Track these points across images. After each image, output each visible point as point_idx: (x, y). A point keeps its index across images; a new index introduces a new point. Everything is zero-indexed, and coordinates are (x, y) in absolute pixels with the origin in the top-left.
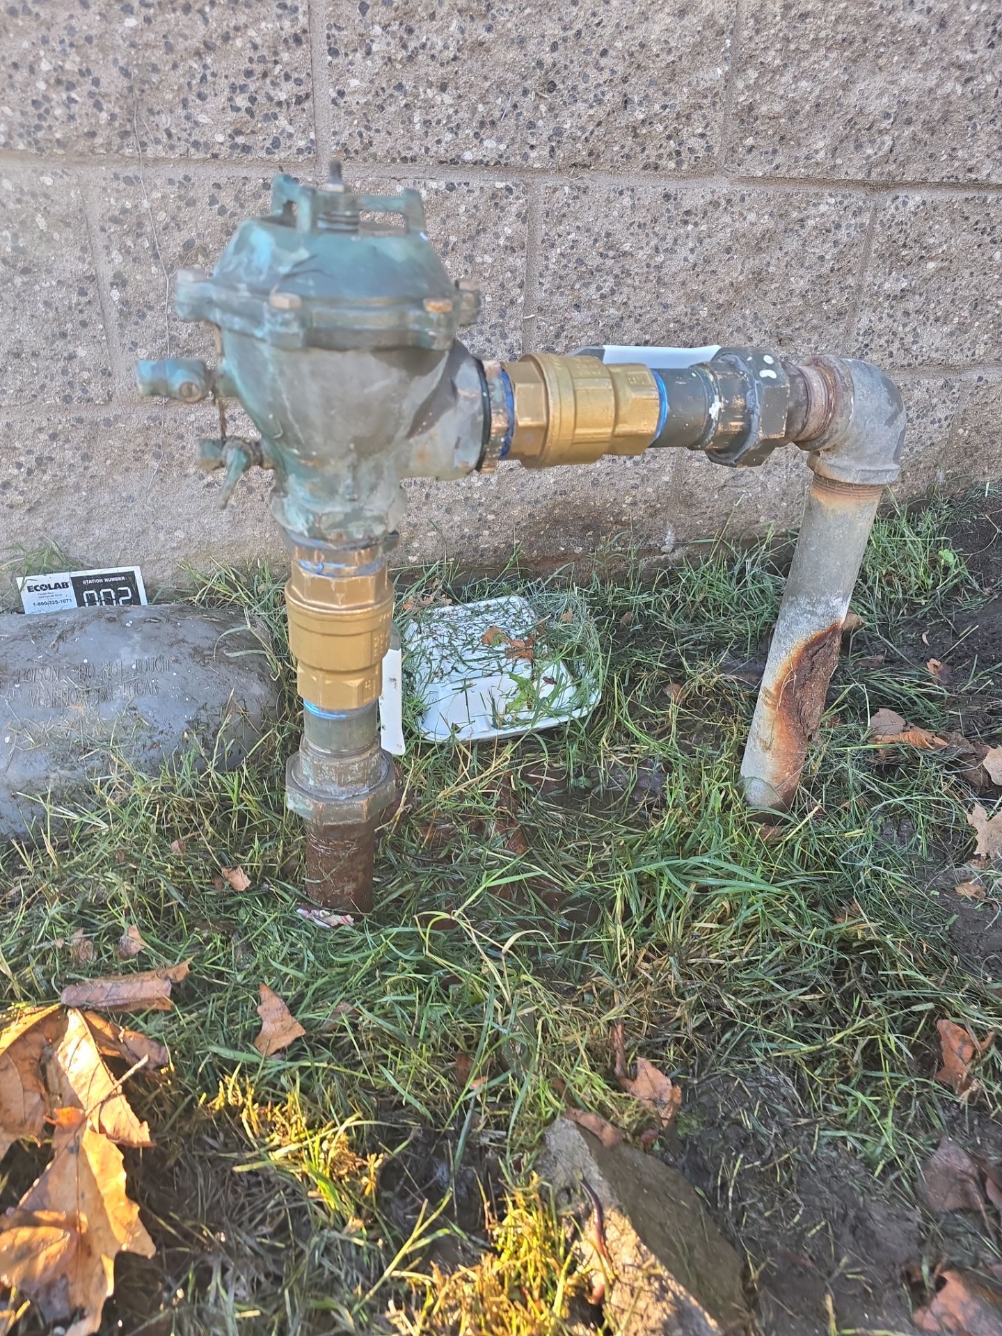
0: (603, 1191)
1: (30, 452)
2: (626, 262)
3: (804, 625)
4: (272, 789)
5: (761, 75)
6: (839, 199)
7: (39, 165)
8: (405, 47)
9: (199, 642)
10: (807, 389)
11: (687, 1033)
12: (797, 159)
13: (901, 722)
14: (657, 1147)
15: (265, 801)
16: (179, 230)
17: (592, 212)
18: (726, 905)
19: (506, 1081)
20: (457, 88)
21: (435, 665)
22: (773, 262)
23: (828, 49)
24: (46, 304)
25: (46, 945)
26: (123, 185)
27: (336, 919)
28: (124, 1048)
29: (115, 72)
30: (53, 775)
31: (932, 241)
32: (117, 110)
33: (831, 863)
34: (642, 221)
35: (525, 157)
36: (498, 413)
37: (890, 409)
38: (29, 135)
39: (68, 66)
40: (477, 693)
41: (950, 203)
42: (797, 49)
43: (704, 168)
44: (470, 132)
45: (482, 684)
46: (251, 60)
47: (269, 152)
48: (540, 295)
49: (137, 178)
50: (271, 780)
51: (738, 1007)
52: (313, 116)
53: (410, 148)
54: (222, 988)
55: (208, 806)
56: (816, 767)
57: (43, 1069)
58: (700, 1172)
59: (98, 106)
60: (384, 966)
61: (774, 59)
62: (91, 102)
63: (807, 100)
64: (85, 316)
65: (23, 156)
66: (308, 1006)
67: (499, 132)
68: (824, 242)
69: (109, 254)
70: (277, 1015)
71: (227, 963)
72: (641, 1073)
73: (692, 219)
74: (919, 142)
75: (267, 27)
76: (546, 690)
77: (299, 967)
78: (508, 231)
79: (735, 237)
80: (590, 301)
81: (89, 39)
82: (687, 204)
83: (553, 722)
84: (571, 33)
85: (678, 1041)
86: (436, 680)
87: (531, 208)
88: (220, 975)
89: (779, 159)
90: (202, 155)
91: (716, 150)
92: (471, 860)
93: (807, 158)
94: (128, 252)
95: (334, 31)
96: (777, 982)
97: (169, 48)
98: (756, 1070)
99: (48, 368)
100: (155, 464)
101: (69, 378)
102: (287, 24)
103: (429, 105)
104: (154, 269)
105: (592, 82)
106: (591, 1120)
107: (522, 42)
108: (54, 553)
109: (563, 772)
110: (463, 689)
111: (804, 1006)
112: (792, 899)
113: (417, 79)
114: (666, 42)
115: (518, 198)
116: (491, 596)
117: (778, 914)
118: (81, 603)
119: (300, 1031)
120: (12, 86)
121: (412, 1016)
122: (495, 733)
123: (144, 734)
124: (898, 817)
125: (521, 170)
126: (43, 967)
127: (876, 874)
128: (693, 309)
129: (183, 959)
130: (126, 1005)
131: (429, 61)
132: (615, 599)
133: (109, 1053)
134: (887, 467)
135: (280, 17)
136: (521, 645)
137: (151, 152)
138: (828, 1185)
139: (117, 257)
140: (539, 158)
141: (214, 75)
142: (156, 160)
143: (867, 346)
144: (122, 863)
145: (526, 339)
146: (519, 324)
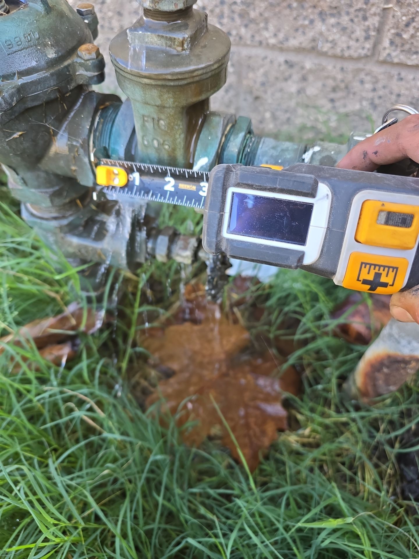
145: (382, 24)
146: (378, 11)
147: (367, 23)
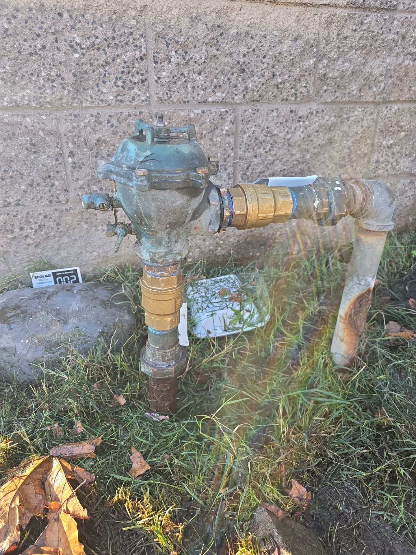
0: (279, 541)
1: (36, 223)
2: (276, 138)
3: (356, 289)
4: (134, 360)
5: (329, 62)
6: (363, 109)
7: (41, 112)
8: (184, 59)
9: (103, 298)
10: (354, 194)
11: (312, 467)
12: (345, 94)
13: (398, 327)
14: (301, 519)
15: (131, 365)
16: (95, 134)
17: (261, 119)
18: (327, 409)
19: (236, 490)
20: (205, 73)
21: (199, 305)
22: (337, 135)
23: (356, 50)
24: (43, 165)
25: (43, 429)
26: (73, 118)
27: (162, 417)
28: (76, 475)
29: (70, 75)
30: (45, 356)
31: (402, 124)
32: (71, 89)
33: (372, 390)
34: (281, 121)
35: (233, 99)
36: (227, 210)
37: (390, 200)
38: (37, 100)
39: (52, 74)
40: (217, 317)
41: (410, 108)
42: (343, 51)
43: (307, 99)
44: (211, 90)
45: (219, 313)
46: (123, 67)
47: (131, 102)
48: (240, 153)
49: (79, 115)
50: (133, 355)
51: (334, 455)
52: (148, 87)
53: (187, 98)
54: (116, 448)
55: (108, 368)
56: (363, 348)
57: (43, 484)
58: (320, 530)
59: (64, 88)
60: (182, 438)
61: (334, 55)
62: (61, 87)
63: (348, 71)
64: (58, 169)
65: (35, 108)
66: (151, 456)
67: (223, 89)
68: (357, 126)
69: (67, 144)
70: (139, 460)
71: (117, 437)
72: (294, 486)
73: (302, 120)
74: (396, 85)
75: (130, 54)
76: (246, 315)
77: (147, 439)
78: (227, 128)
79: (320, 126)
80: (261, 154)
81: (60, 63)
82: (300, 114)
83: (250, 329)
84: (251, 50)
85: (308, 471)
86: (200, 311)
87: (236, 118)
88: (114, 442)
89: (337, 94)
90: (104, 105)
91: (311, 92)
92: (217, 389)
93: (349, 93)
94: (75, 143)
95: (156, 54)
96: (350, 444)
97: (92, 65)
98: (343, 483)
99: (43, 190)
100: (85, 226)
101: (52, 193)
102: (137, 53)
103: (194, 81)
104: (85, 150)
105: (260, 68)
106: (273, 508)
107: (231, 54)
108: (45, 263)
109: (255, 350)
110: (212, 315)
111: (362, 455)
112: (355, 407)
113: (189, 71)
114: (290, 51)
115: (230, 115)
116: (222, 275)
117: (349, 413)
118: (56, 283)
119: (148, 467)
120: (30, 82)
121: (195, 460)
122: (226, 334)
123: (82, 338)
124: (400, 369)
125: (232, 104)
126: (42, 439)
127: (391, 395)
128: (303, 155)
129: (99, 436)
130: (76, 456)
131: (194, 64)
132: (274, 274)
133: (70, 477)
134: (389, 224)
135: (135, 50)
136: (235, 296)
137: (84, 105)
138: (376, 536)
139: (71, 145)
140: (239, 99)
141: (109, 74)
142: (86, 107)
143: (377, 167)
144: (74, 394)
145: (235, 170)
146: (232, 164)
147: (227, 171)
